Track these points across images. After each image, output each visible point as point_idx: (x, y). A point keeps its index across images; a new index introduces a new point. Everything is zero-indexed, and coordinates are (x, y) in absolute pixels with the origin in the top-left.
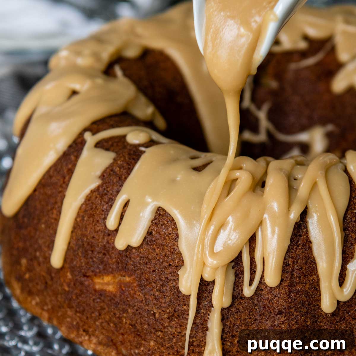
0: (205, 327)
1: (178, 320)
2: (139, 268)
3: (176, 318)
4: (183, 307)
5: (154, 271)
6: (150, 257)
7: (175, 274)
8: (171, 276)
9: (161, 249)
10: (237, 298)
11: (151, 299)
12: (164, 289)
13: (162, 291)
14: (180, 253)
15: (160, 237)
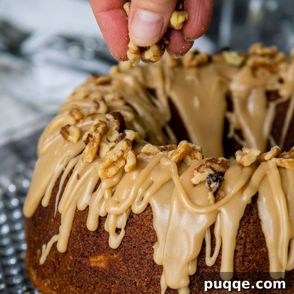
0: (175, 293)
1: (154, 287)
2: (123, 246)
3: (153, 285)
4: (158, 276)
5: (135, 247)
6: (132, 236)
7: (151, 249)
8: (148, 250)
9: (140, 229)
10: (201, 267)
11: (132, 271)
12: (143, 261)
13: (141, 264)
14: (154, 231)
15: (139, 219)
